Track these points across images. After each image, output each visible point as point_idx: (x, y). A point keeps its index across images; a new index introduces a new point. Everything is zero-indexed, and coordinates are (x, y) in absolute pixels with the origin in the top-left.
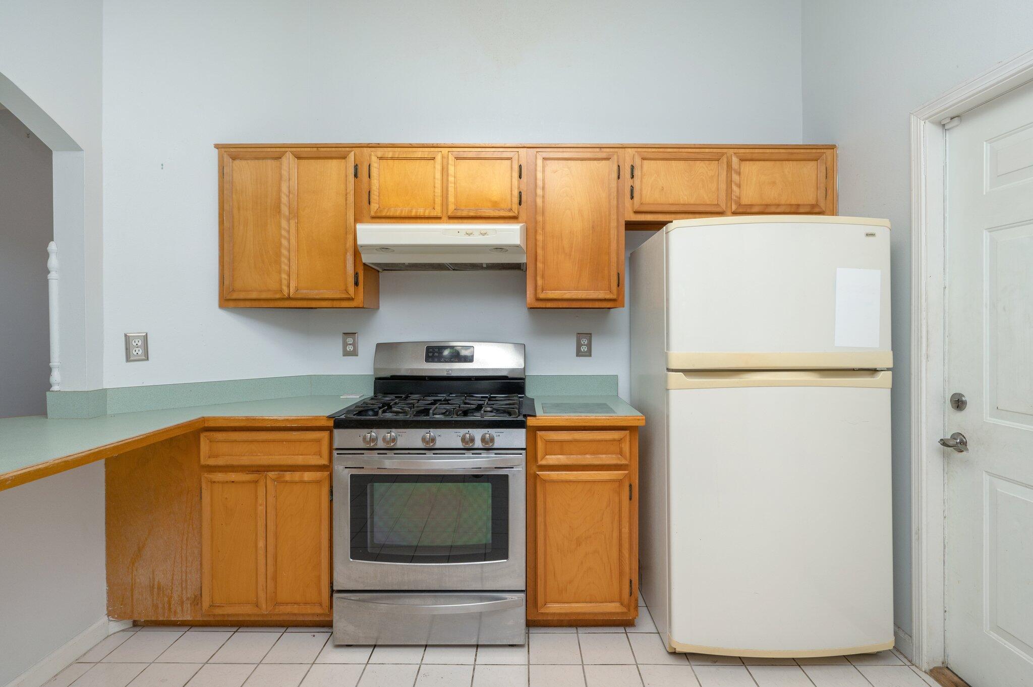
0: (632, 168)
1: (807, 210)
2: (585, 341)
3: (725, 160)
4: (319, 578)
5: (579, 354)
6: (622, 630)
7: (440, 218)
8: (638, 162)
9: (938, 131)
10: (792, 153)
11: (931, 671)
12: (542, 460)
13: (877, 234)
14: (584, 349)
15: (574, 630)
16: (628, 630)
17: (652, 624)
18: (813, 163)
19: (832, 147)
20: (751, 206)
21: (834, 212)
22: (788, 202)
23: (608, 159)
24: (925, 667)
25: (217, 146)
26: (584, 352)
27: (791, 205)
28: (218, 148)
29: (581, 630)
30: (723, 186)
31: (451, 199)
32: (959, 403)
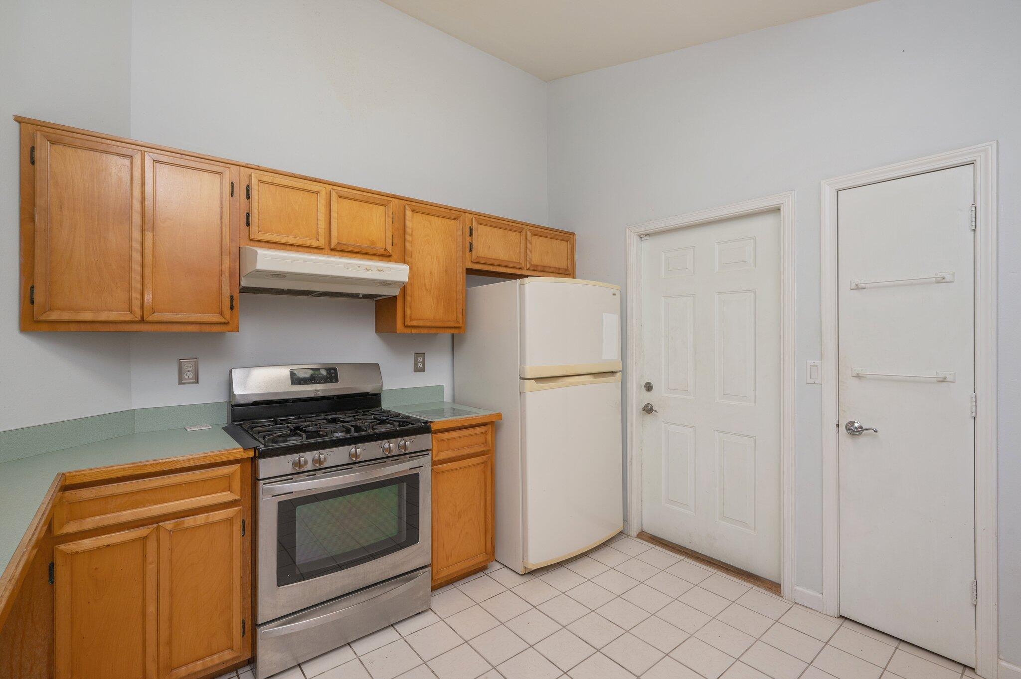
0: (471, 229)
1: (563, 272)
2: (420, 359)
3: (524, 231)
4: (230, 621)
5: (416, 370)
6: (481, 574)
7: (322, 249)
8: (475, 225)
9: (639, 239)
10: (556, 235)
11: (638, 535)
12: (436, 457)
13: (617, 294)
14: (420, 365)
15: (451, 586)
16: (486, 572)
17: (497, 563)
18: (565, 243)
19: (574, 234)
20: (537, 266)
21: (574, 277)
22: (554, 266)
23: (456, 219)
24: (635, 534)
25: (19, 120)
26: (419, 369)
27: (556, 268)
28: (20, 122)
29: (456, 584)
30: (522, 250)
31: (334, 233)
32: (649, 387)
